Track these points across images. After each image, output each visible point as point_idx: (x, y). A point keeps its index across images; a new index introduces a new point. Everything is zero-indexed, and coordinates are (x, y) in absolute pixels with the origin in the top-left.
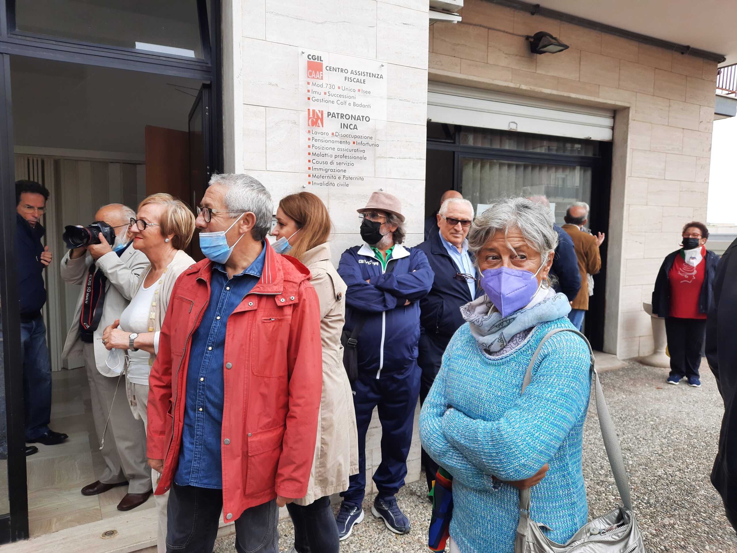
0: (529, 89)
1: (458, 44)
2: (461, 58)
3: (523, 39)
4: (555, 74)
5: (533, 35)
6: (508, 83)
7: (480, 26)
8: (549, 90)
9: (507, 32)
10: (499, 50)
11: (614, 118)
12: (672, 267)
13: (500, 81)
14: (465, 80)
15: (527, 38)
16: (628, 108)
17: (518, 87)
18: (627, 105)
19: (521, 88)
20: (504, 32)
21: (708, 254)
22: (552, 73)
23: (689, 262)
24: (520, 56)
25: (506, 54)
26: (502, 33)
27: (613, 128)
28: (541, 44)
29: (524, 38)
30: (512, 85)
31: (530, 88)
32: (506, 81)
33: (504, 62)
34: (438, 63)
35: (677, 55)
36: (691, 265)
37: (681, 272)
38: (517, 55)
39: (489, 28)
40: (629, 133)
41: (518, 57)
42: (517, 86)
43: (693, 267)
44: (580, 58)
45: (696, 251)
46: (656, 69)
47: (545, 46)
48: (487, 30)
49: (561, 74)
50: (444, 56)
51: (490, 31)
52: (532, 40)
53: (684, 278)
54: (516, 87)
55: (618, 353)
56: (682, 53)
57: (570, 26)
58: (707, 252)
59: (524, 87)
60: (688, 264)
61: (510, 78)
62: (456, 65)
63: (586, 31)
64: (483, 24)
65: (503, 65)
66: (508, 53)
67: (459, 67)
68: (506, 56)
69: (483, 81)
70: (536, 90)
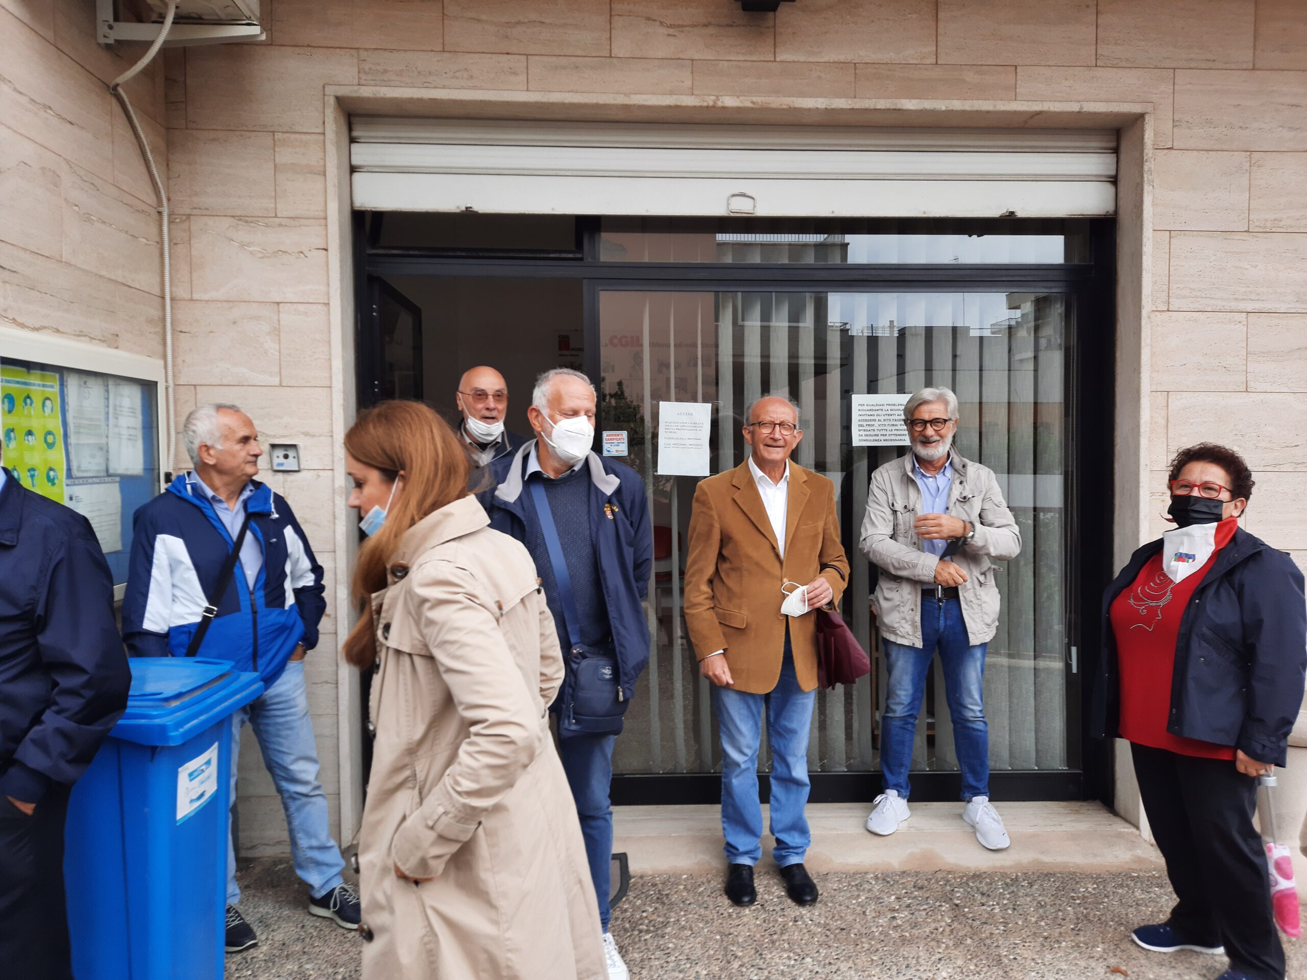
0: (748, 104)
1: (519, 23)
2: (527, 55)
4: (842, 58)
6: (675, 97)
8: (820, 100)
10: (648, 19)
11: (1116, 151)
13: (649, 96)
14: (543, 104)
17: (711, 104)
19: (720, 104)
22: (834, 56)
23: (1168, 567)
24: (719, 26)
25: (671, 26)
30: (689, 101)
31: (753, 102)
32: (671, 93)
33: (664, 47)
34: (458, 74)
36: (1171, 576)
38: (707, 25)
40: (1147, 188)
41: (711, 30)
42: (710, 101)
49: (864, 54)
50: (478, 55)
54: (705, 104)
59: (729, 102)
60: (1162, 574)
61: (688, 83)
62: (515, 74)
65: (660, 54)
66: (677, 23)
67: (523, 78)
68: (671, 31)
69: (595, 101)
70: (773, 106)
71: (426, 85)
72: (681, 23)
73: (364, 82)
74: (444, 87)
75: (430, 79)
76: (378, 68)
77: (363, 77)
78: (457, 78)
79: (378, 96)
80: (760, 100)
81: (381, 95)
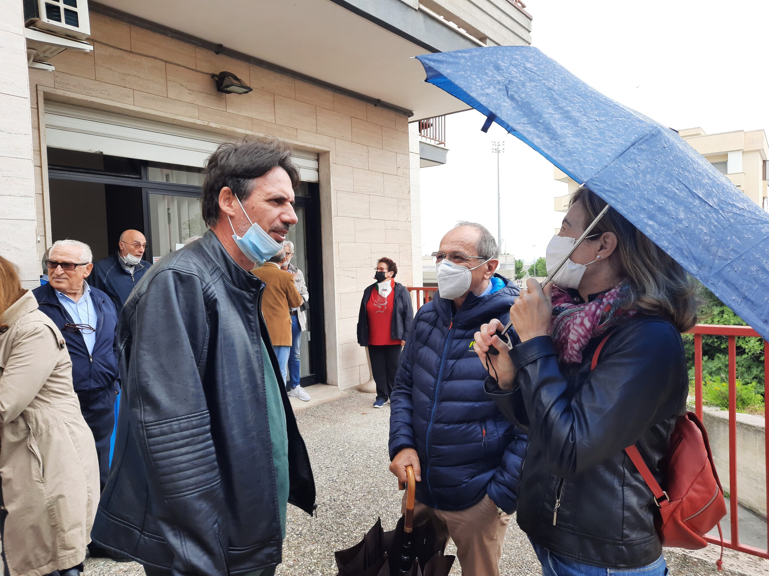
0: (219, 127)
1: (128, 74)
2: (133, 89)
3: (208, 77)
4: (247, 115)
5: (218, 73)
6: (194, 119)
7: (155, 58)
8: (242, 130)
9: (188, 68)
10: (181, 85)
11: (318, 160)
12: (369, 299)
13: (185, 117)
14: (141, 112)
15: (213, 76)
16: (329, 152)
17: (207, 125)
18: (327, 149)
19: (210, 125)
20: (185, 67)
21: (397, 286)
22: (245, 114)
23: (381, 293)
24: (207, 94)
25: (190, 90)
26: (183, 68)
27: (318, 170)
28: (225, 83)
29: (210, 76)
30: (199, 122)
31: (221, 127)
32: (191, 117)
33: (187, 97)
34: (102, 92)
35: (371, 107)
36: (383, 296)
37: (376, 303)
38: (202, 92)
39: (166, 62)
40: (331, 176)
41: (204, 95)
42: (206, 123)
43: (385, 298)
44: (274, 101)
45: (386, 284)
46: (352, 118)
47: (228, 86)
48: (164, 63)
49: (254, 115)
50: (111, 85)
51: (167, 63)
52: (217, 79)
53: (378, 309)
54: (204, 124)
55: (339, 385)
56: (376, 106)
57: (260, 69)
58: (396, 284)
59: (213, 125)
60: (381, 296)
61: (197, 114)
62: (128, 97)
63: (279, 75)
64: (158, 57)
65: (186, 101)
66: (192, 89)
67: (132, 99)
68: (190, 92)
69: (163, 115)
70: (228, 129)
71: (88, 94)
72: (193, 89)
73: (58, 87)
74: (97, 97)
75: (90, 92)
76: (64, 81)
77: (57, 85)
78: (102, 94)
79: (66, 95)
80: (224, 126)
81: (67, 95)
